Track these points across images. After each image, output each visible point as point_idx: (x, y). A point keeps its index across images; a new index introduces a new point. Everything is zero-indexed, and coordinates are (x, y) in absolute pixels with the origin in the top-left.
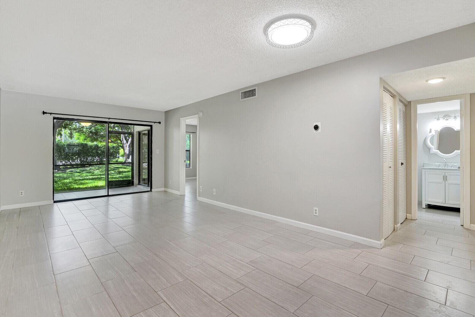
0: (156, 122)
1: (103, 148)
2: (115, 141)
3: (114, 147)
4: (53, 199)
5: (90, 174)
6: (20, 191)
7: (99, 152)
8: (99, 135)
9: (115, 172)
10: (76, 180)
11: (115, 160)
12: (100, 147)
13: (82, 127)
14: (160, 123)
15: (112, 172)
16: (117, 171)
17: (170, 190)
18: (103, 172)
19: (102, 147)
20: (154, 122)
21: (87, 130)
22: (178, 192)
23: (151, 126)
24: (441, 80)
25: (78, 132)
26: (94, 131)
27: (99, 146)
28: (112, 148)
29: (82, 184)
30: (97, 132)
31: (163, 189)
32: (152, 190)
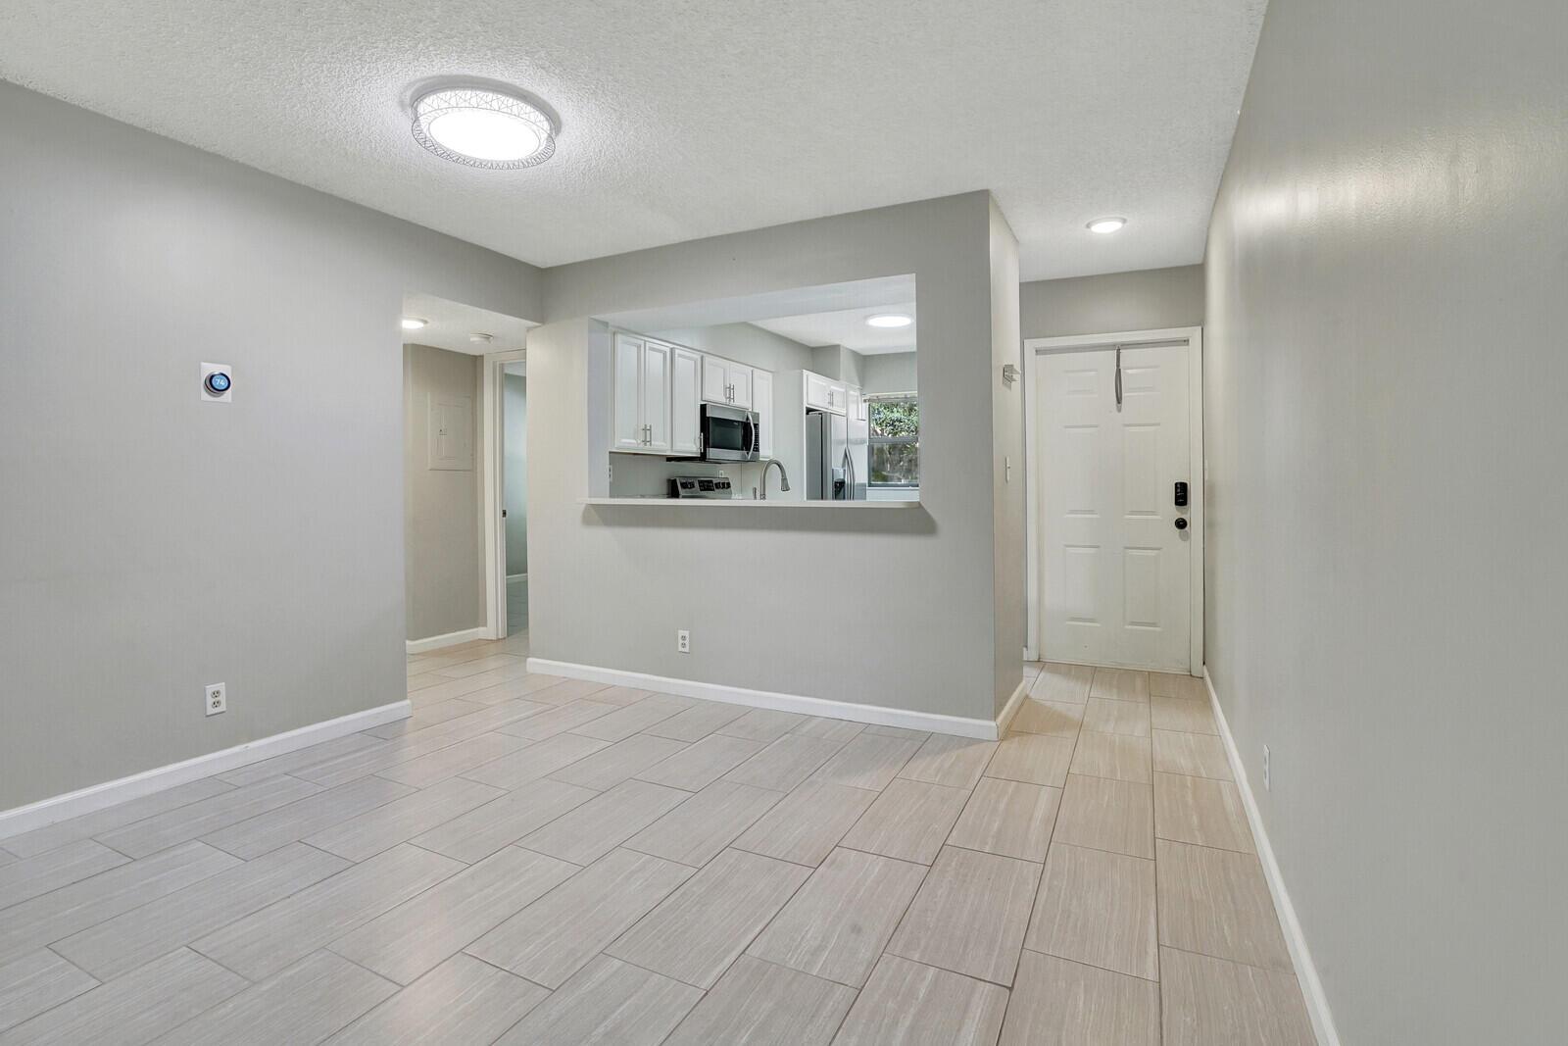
24: (421, 325)
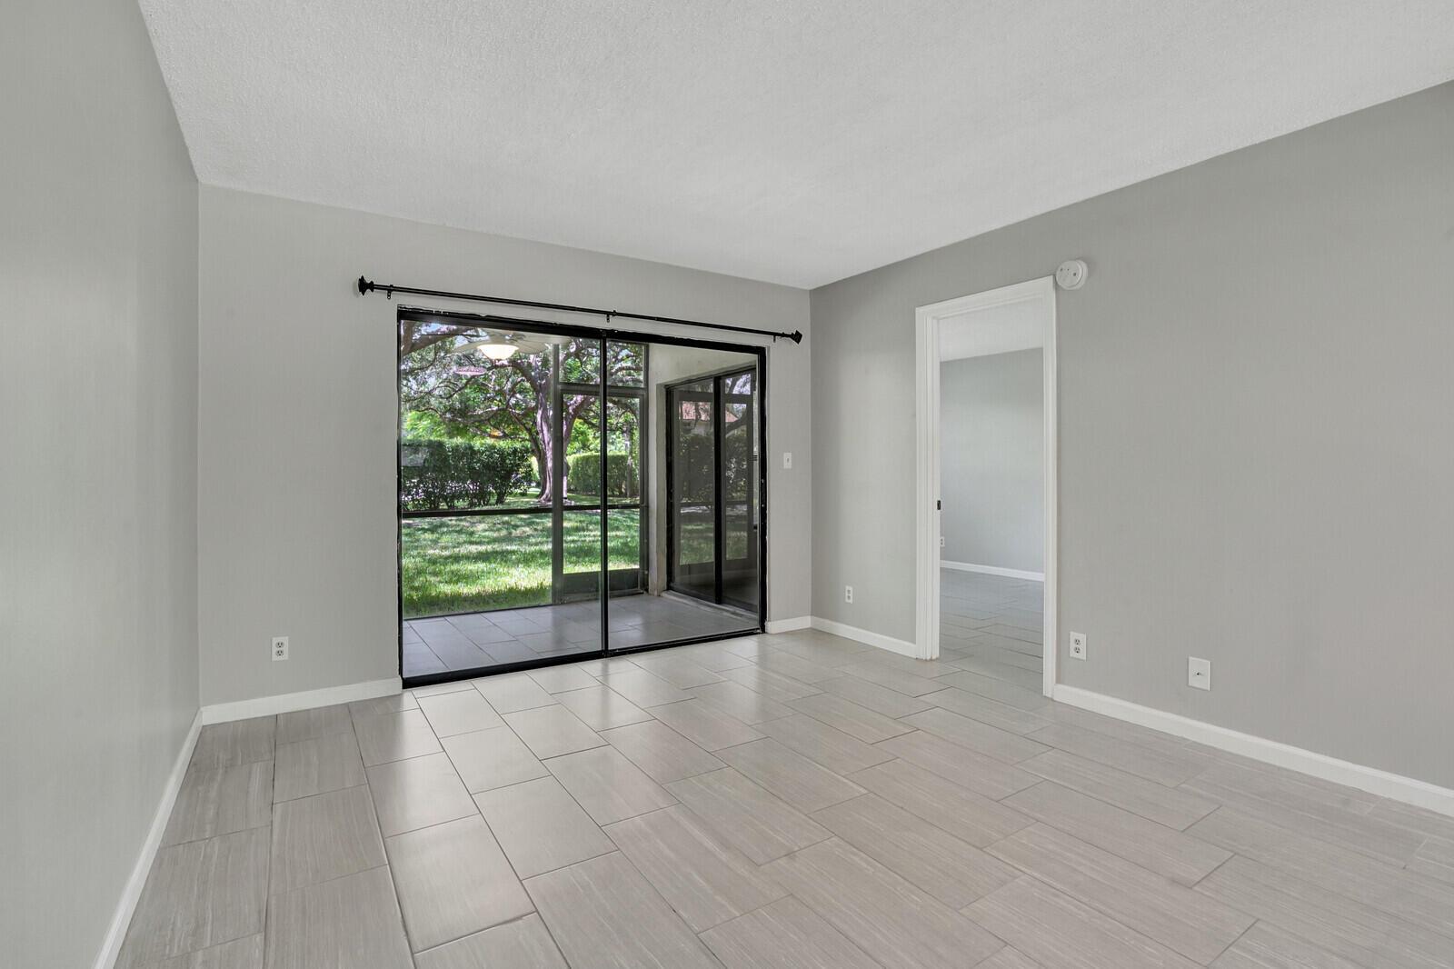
0: (783, 335)
1: (487, 453)
2: (513, 434)
3: (515, 451)
4: (401, 672)
5: (463, 538)
6: (275, 641)
7: (477, 466)
8: (472, 416)
9: (536, 530)
10: (433, 561)
11: (519, 491)
12: (479, 451)
13: (427, 393)
14: (797, 337)
15: (527, 529)
16: (540, 527)
17: (845, 630)
18: (499, 530)
19: (483, 452)
20: (775, 334)
21: (441, 403)
22: (907, 643)
23: (760, 352)
25: (417, 408)
26: (458, 405)
27: (476, 449)
28: (509, 455)
29: (458, 578)
30: (466, 407)
31: (805, 622)
32: (770, 626)
